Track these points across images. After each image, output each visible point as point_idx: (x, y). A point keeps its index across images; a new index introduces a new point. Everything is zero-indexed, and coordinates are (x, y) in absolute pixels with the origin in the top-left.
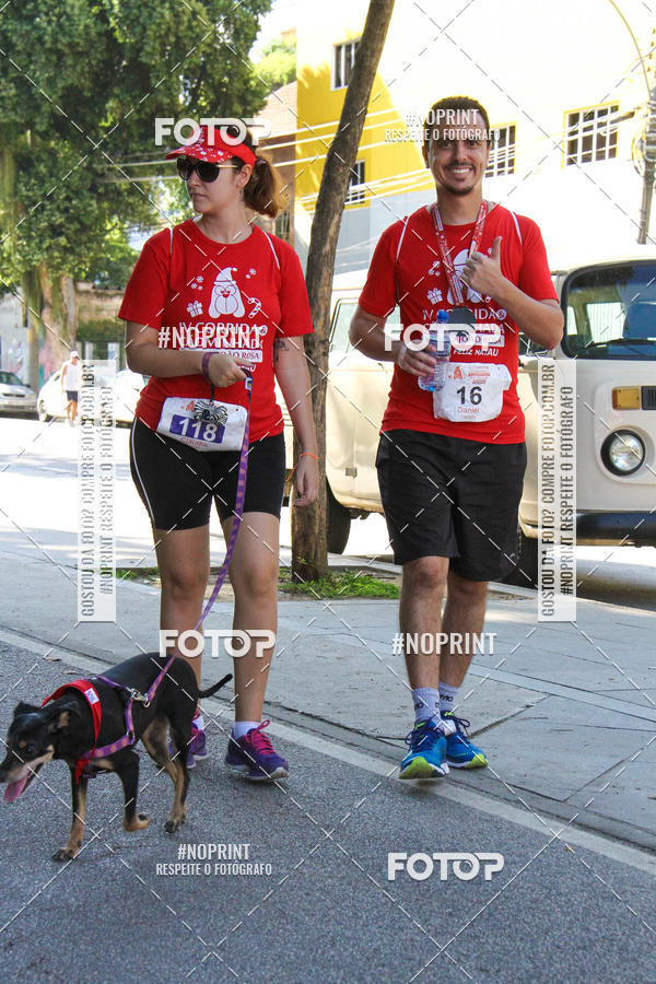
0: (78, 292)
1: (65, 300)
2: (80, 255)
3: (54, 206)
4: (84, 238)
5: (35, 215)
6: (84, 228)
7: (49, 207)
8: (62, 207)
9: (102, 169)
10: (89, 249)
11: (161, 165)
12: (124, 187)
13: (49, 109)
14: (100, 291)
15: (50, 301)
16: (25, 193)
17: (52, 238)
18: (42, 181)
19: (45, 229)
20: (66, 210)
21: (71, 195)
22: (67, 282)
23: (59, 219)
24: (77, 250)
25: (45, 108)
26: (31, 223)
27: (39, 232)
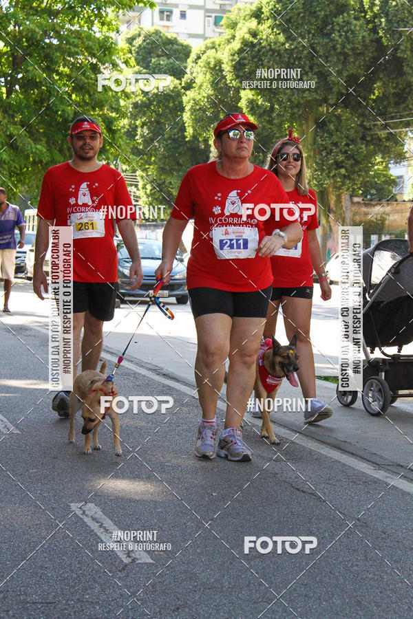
0: (352, 203)
1: (344, 208)
2: (354, 180)
3: (339, 149)
4: (356, 169)
5: (326, 156)
6: (357, 162)
7: (334, 151)
8: (343, 150)
9: (370, 125)
10: (359, 176)
11: (408, 121)
12: (383, 136)
13: (337, 90)
14: (367, 202)
15: (334, 209)
16: (320, 143)
17: (336, 169)
18: (331, 134)
19: (332, 164)
20: (346, 152)
21: (349, 142)
22: (345, 197)
23: (341, 158)
24: (352, 177)
25: (335, 89)
26: (323, 161)
27: (328, 166)
